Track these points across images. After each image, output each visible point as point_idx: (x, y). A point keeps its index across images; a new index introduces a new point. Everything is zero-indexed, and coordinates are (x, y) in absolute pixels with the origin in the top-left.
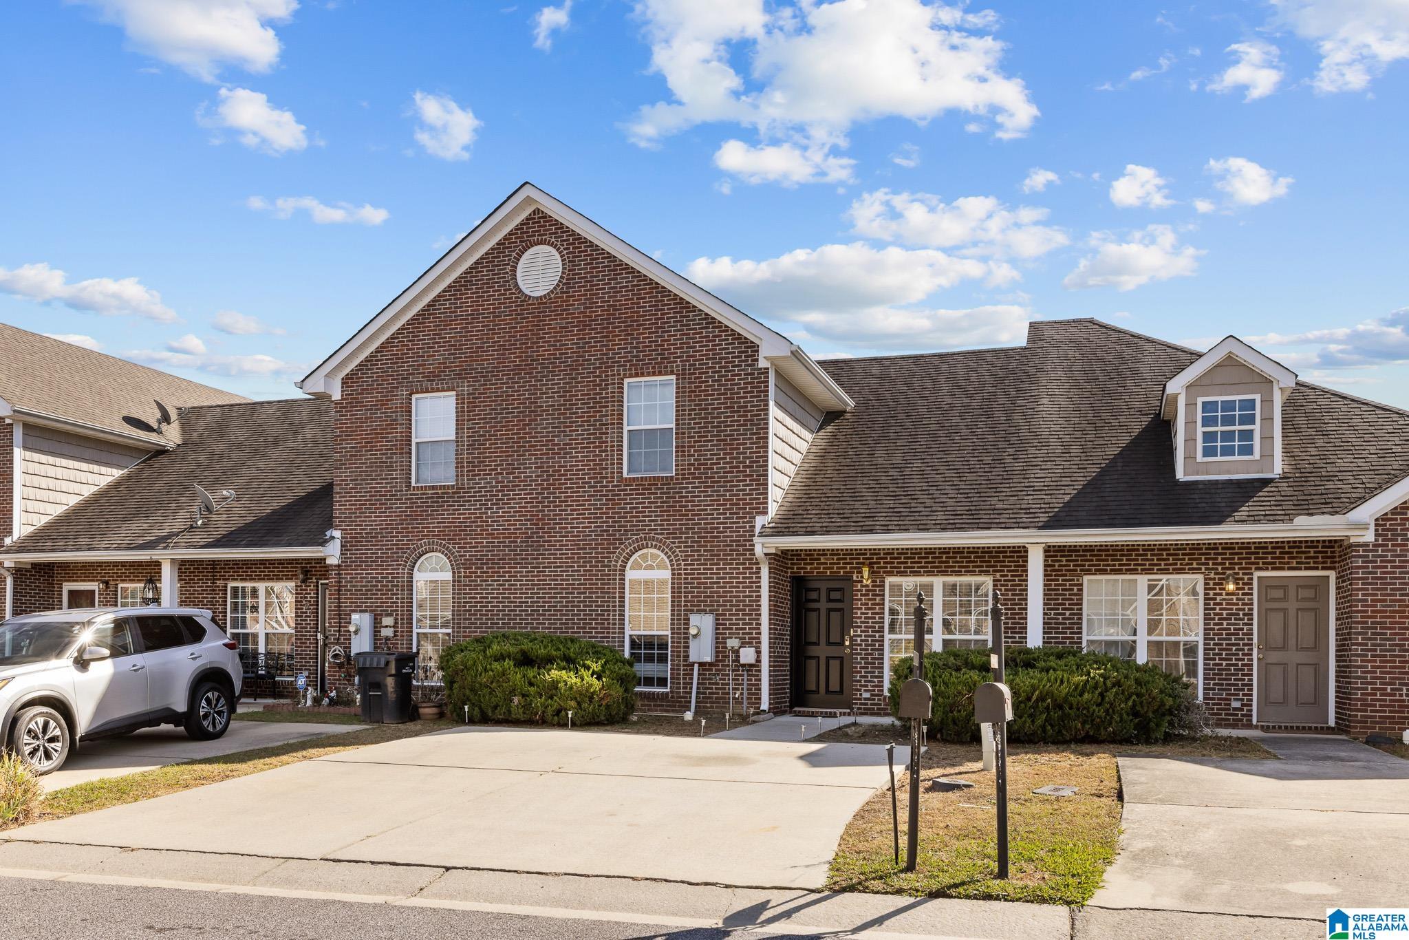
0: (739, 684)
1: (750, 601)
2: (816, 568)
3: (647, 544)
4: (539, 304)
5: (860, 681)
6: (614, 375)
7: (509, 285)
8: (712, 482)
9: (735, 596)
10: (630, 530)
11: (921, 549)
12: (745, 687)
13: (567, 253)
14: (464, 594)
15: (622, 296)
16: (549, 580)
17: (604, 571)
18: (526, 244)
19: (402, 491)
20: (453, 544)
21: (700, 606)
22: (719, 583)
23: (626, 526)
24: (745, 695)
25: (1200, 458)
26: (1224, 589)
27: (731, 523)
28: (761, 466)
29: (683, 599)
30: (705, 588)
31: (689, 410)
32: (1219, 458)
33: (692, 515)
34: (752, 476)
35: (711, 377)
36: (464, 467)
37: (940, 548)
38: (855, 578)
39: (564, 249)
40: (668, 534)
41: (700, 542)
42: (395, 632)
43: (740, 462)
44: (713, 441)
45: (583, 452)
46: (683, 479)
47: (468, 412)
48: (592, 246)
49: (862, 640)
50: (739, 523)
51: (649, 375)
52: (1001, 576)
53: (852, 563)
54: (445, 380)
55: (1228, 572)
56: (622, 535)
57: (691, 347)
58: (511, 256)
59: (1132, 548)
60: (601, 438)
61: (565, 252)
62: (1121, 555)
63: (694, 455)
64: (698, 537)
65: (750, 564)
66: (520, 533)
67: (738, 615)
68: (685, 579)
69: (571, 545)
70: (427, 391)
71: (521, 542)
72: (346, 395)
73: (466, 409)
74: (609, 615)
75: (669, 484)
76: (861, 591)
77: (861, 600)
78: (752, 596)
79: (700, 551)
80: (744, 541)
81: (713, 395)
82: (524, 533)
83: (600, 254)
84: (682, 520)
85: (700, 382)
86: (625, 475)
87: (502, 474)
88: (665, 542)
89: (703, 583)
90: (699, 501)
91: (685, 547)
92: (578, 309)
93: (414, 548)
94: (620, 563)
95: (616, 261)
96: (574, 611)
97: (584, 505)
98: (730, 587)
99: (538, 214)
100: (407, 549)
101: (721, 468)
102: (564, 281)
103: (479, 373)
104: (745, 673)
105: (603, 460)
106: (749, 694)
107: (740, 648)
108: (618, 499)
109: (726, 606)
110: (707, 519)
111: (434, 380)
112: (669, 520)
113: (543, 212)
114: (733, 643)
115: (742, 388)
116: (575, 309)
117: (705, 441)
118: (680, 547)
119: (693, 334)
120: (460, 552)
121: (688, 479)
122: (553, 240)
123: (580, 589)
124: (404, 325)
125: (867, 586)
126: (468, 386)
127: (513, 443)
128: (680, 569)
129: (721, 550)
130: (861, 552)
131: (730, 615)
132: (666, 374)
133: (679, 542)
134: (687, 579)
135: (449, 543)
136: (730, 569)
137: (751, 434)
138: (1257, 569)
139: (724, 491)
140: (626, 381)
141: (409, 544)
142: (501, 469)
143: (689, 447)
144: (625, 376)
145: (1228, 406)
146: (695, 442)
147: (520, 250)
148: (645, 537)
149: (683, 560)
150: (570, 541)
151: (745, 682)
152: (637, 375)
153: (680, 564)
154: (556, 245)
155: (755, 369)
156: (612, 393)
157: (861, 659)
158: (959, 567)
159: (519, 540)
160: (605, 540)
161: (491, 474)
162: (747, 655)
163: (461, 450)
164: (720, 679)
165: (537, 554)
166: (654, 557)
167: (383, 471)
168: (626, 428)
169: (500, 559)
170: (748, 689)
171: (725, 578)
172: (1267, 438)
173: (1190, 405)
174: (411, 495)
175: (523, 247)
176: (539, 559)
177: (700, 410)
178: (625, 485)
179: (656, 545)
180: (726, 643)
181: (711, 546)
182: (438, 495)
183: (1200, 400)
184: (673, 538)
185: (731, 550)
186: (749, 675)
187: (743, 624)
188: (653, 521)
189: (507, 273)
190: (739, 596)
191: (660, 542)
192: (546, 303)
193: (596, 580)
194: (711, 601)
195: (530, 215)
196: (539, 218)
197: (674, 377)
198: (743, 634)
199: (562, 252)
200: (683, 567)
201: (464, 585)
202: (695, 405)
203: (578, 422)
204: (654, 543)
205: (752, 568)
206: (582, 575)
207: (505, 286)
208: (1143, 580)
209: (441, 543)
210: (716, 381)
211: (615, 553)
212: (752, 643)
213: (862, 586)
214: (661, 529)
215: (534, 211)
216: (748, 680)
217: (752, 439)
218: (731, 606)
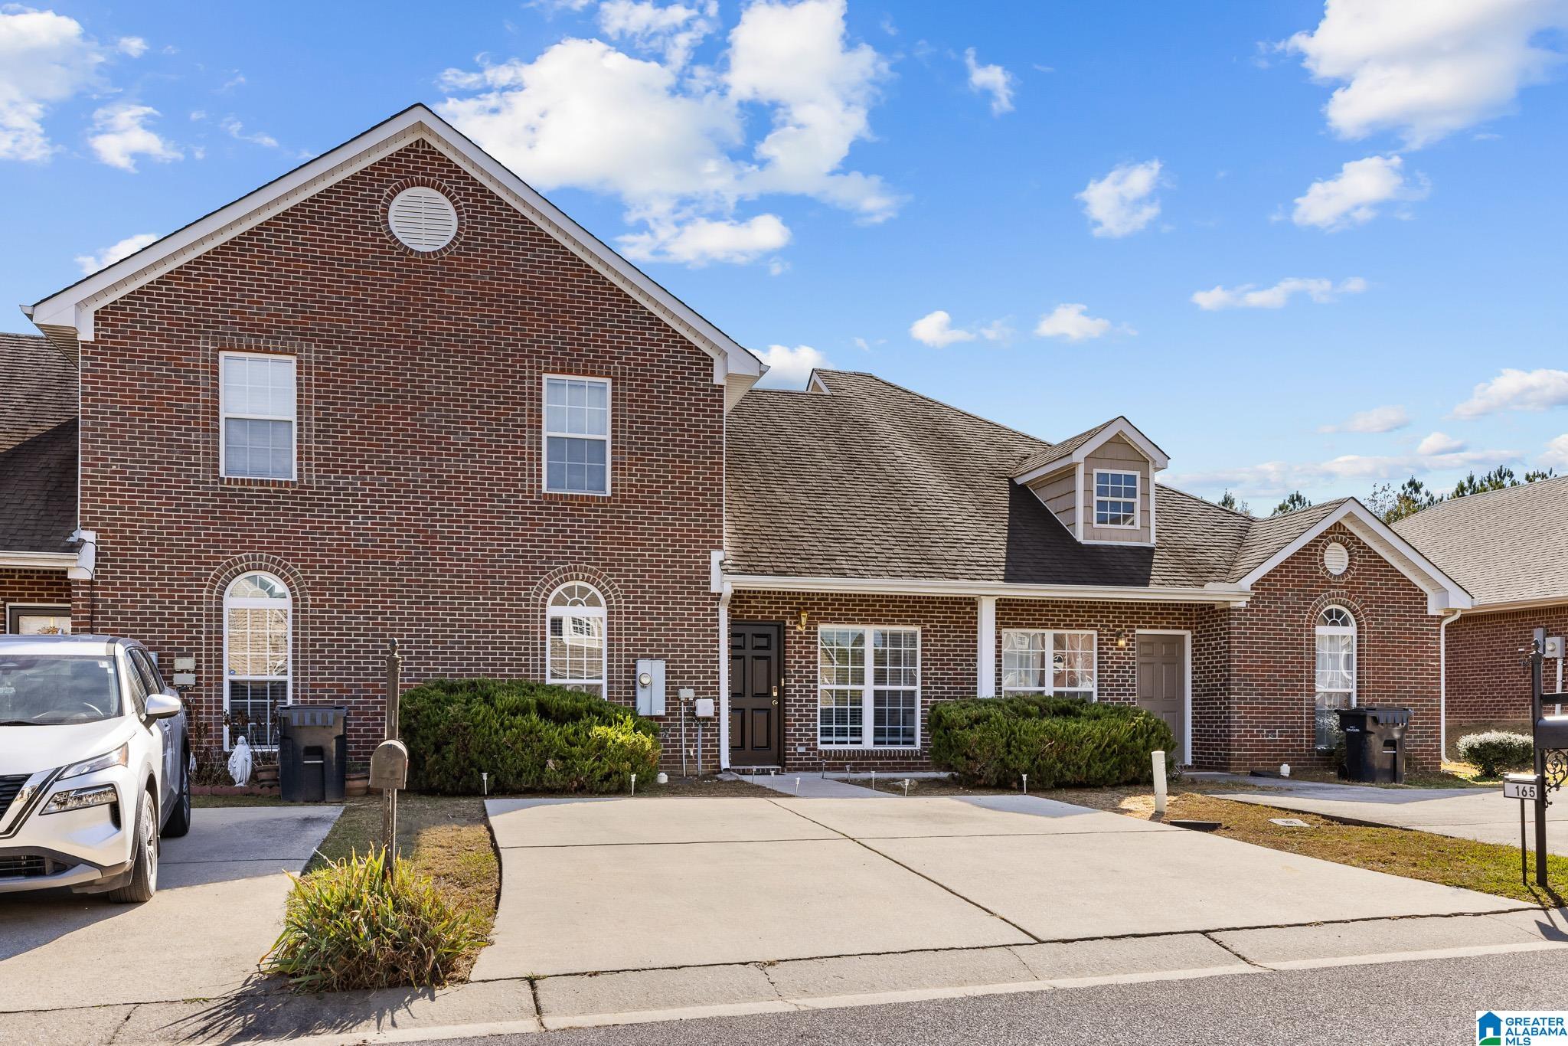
0: (693, 741)
1: (704, 646)
2: (746, 612)
3: (577, 575)
4: (424, 262)
5: (794, 735)
6: (532, 367)
7: (380, 230)
8: (658, 508)
9: (687, 641)
10: (555, 558)
11: (855, 595)
12: (700, 743)
13: (465, 205)
14: (312, 628)
15: (542, 273)
16: (443, 614)
17: (521, 605)
18: (406, 182)
19: (207, 483)
20: (293, 560)
21: (645, 650)
22: (668, 624)
23: (550, 552)
24: (700, 753)
25: (1095, 525)
26: (1116, 644)
27: (681, 557)
28: (716, 495)
29: (624, 642)
30: (650, 630)
31: (630, 422)
32: (1108, 526)
33: (634, 544)
34: (706, 505)
35: (656, 387)
36: (311, 459)
37: (873, 596)
38: (788, 624)
39: (462, 199)
40: (603, 565)
41: (644, 576)
42: (197, 678)
43: (692, 489)
44: (659, 461)
45: (491, 457)
46: (622, 501)
47: (316, 386)
48: (501, 204)
49: (796, 691)
50: (690, 557)
51: (578, 373)
52: (931, 626)
53: (785, 608)
54: (279, 338)
55: (1118, 629)
56: (544, 562)
57: (632, 349)
58: (382, 192)
59: (1043, 604)
60: (516, 442)
61: (462, 203)
62: (1035, 610)
63: (636, 475)
64: (642, 571)
65: (704, 604)
66: (398, 553)
67: (691, 662)
68: (626, 618)
69: (474, 572)
70: (249, 349)
71: (400, 564)
72: (103, 336)
73: (313, 382)
74: (527, 660)
75: (606, 506)
76: (795, 638)
77: (794, 647)
78: (706, 641)
79: (644, 587)
80: (697, 578)
81: (659, 408)
82: (405, 553)
83: (511, 216)
84: (621, 549)
85: (642, 391)
86: (544, 490)
87: (372, 473)
88: (601, 575)
89: (648, 624)
90: (642, 529)
91: (625, 581)
92: (483, 278)
93: (228, 563)
94: (542, 596)
95: (533, 229)
96: (479, 654)
97: (493, 523)
98: (681, 630)
99: (423, 146)
100: (215, 564)
101: (669, 493)
102: (462, 240)
103: (333, 336)
104: (700, 727)
105: (518, 469)
106: (703, 751)
107: (695, 699)
108: (539, 519)
109: (676, 651)
110: (652, 550)
111: (261, 337)
112: (606, 549)
113: (429, 146)
114: (686, 694)
115: (693, 405)
116: (478, 277)
117: (649, 460)
118: (619, 581)
119: (634, 333)
120: (306, 572)
121: (630, 502)
122: (444, 184)
123: (487, 627)
124: (208, 253)
125: (801, 633)
126: (316, 352)
127: (388, 435)
128: (620, 607)
129: (670, 588)
130: (794, 596)
131: (681, 661)
132: (600, 375)
133: (618, 576)
134: (628, 618)
135: (288, 560)
136: (681, 609)
137: (704, 458)
138: (1139, 627)
139: (673, 519)
140: (545, 377)
141: (219, 558)
142: (370, 467)
143: (629, 464)
144: (547, 371)
145: (1117, 479)
146: (637, 459)
147: (396, 186)
148: (575, 567)
149: (624, 597)
150: (472, 566)
151: (700, 738)
152: (562, 371)
153: (620, 602)
154: (450, 192)
155: (708, 385)
156: (529, 388)
157: (796, 711)
158: (892, 616)
159: (397, 562)
160: (521, 567)
161: (355, 473)
162: (704, 708)
163: (307, 436)
164: (670, 735)
165: (425, 581)
166: (583, 591)
167: (173, 452)
168: (545, 434)
169: (368, 585)
170: (703, 746)
171: (675, 619)
172: (1145, 511)
173: (1088, 475)
174: (222, 489)
175: (401, 184)
176: (428, 587)
177: (642, 423)
178: (548, 503)
179: (589, 577)
180: (677, 693)
181: (657, 582)
182: (270, 494)
183: (1096, 471)
184: (610, 570)
185: (681, 588)
186: (703, 730)
187: (696, 672)
188: (585, 548)
189: (377, 213)
190: (691, 641)
191: (595, 574)
192: (435, 262)
193: (510, 616)
194: (658, 645)
195: (411, 145)
196: (423, 152)
197: (609, 381)
198: (697, 683)
199: (457, 202)
200: (623, 605)
201: (312, 617)
202: (637, 417)
203: (483, 418)
204: (586, 575)
205: (706, 610)
206: (490, 610)
207: (374, 229)
208: (1050, 634)
209: (275, 559)
210: (662, 392)
211: (535, 584)
212: (706, 693)
213: (795, 633)
214: (595, 559)
215: (417, 142)
216: (703, 735)
217: (705, 463)
218: (682, 651)
